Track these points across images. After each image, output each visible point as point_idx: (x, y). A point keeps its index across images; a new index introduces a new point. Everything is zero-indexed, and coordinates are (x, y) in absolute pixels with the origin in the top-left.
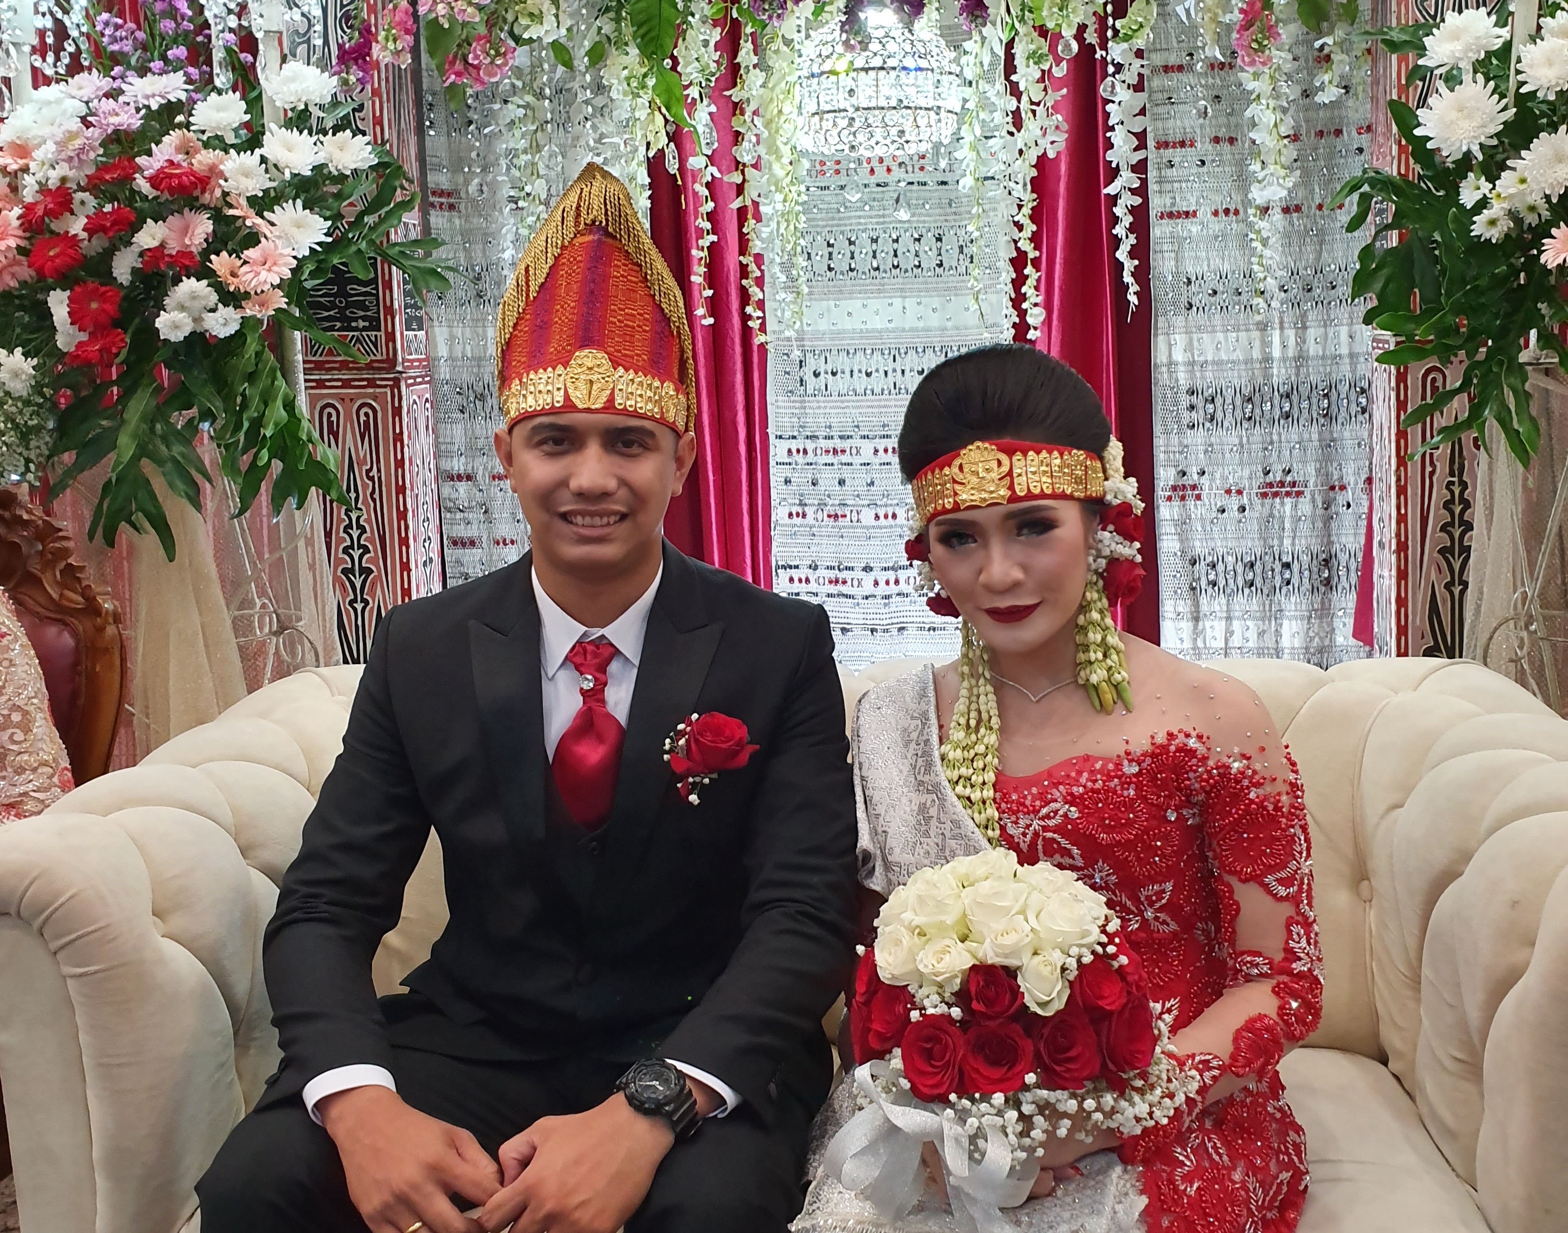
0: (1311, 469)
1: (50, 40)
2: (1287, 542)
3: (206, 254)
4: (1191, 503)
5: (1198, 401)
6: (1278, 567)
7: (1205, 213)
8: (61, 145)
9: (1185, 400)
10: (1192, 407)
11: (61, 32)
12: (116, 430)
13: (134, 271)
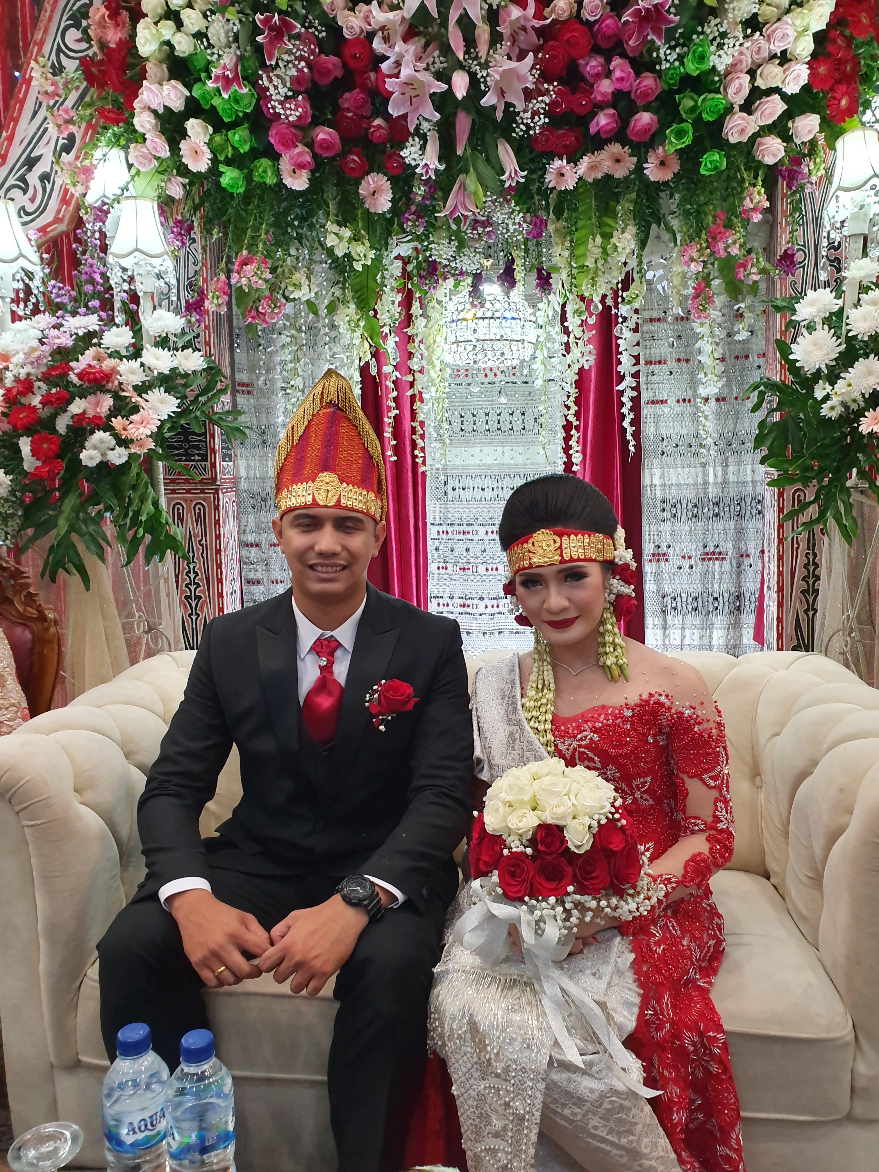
0: (730, 545)
1: (22, 295)
2: (716, 586)
3: (109, 417)
4: (662, 563)
5: (668, 507)
6: (711, 600)
7: (672, 401)
8: (27, 355)
9: (660, 506)
10: (664, 510)
11: (28, 291)
12: (57, 517)
13: (68, 427)
